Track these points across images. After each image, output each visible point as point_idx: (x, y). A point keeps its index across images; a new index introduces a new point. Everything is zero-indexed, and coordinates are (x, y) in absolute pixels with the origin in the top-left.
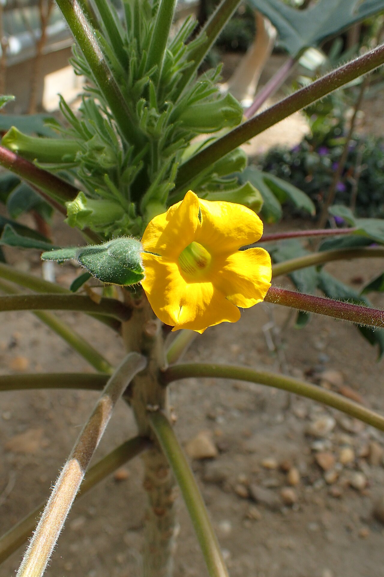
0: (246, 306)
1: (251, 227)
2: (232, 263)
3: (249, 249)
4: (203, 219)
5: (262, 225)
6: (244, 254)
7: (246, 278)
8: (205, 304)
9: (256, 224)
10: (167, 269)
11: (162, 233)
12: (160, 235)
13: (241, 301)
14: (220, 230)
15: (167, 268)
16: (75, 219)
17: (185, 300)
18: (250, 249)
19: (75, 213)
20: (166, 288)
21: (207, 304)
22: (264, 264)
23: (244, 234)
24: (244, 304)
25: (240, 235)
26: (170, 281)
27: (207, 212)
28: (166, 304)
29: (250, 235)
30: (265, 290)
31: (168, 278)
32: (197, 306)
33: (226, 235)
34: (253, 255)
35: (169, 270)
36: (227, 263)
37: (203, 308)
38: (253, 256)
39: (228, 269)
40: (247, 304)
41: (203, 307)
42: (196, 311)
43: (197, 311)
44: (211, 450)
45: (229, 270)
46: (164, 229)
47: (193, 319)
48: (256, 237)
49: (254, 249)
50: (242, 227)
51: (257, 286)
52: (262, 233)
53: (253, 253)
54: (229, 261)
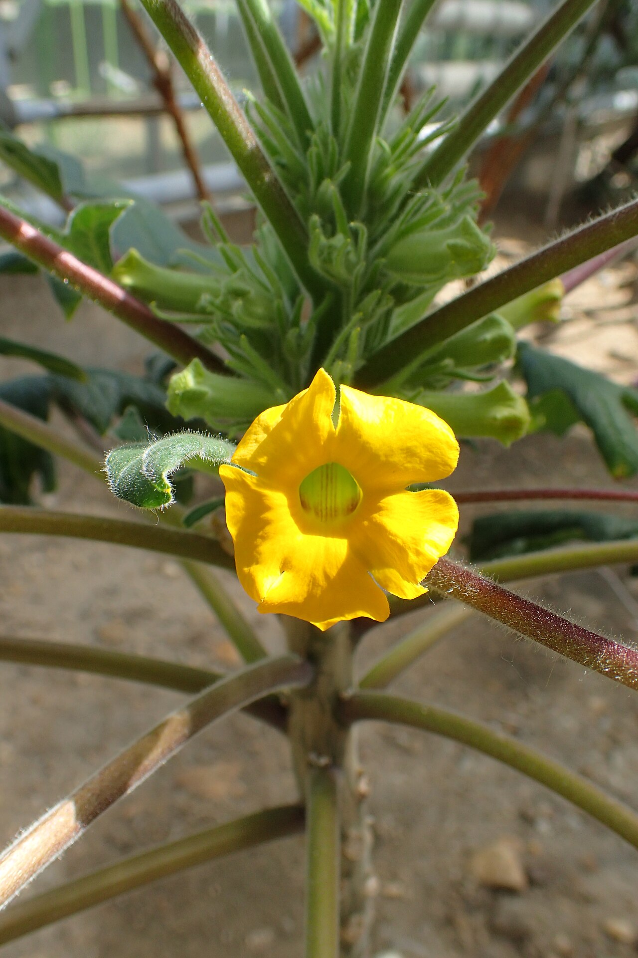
0: (405, 594)
1: (434, 450)
2: (387, 510)
3: (425, 490)
4: (343, 422)
5: (458, 450)
6: (414, 497)
7: (399, 541)
8: (326, 576)
9: (444, 446)
10: (265, 501)
11: (267, 437)
12: (263, 440)
13: (396, 584)
14: (371, 446)
15: (264, 498)
16: (178, 402)
17: (290, 562)
18: (427, 490)
19: (177, 392)
20: (260, 534)
21: (331, 576)
22: (444, 520)
23: (419, 462)
24: (402, 591)
25: (409, 462)
26: (267, 522)
27: (350, 412)
28: (254, 564)
29: (431, 465)
30: (425, 568)
31: (265, 517)
32: (312, 577)
33: (383, 458)
34: (429, 501)
35: (267, 502)
36: (380, 509)
37: (322, 583)
38: (428, 504)
39: (377, 519)
40: (406, 591)
41: (322, 581)
42: (309, 585)
43: (311, 586)
44: (515, 876)
45: (378, 521)
46: (271, 429)
47: (301, 599)
48: (441, 470)
49: (434, 492)
50: (416, 447)
51: (412, 558)
52: (455, 464)
53: (431, 499)
54: (384, 505)
